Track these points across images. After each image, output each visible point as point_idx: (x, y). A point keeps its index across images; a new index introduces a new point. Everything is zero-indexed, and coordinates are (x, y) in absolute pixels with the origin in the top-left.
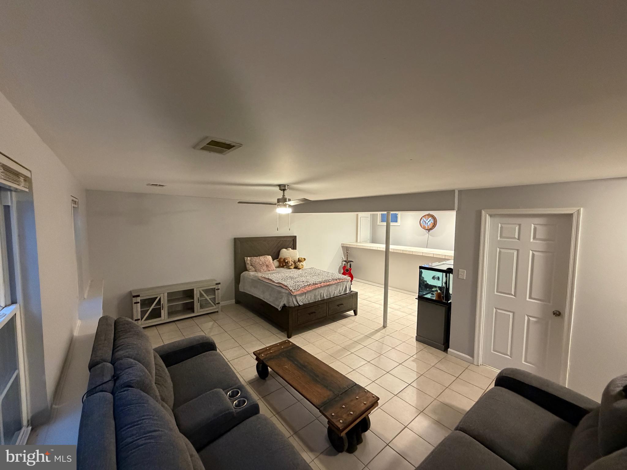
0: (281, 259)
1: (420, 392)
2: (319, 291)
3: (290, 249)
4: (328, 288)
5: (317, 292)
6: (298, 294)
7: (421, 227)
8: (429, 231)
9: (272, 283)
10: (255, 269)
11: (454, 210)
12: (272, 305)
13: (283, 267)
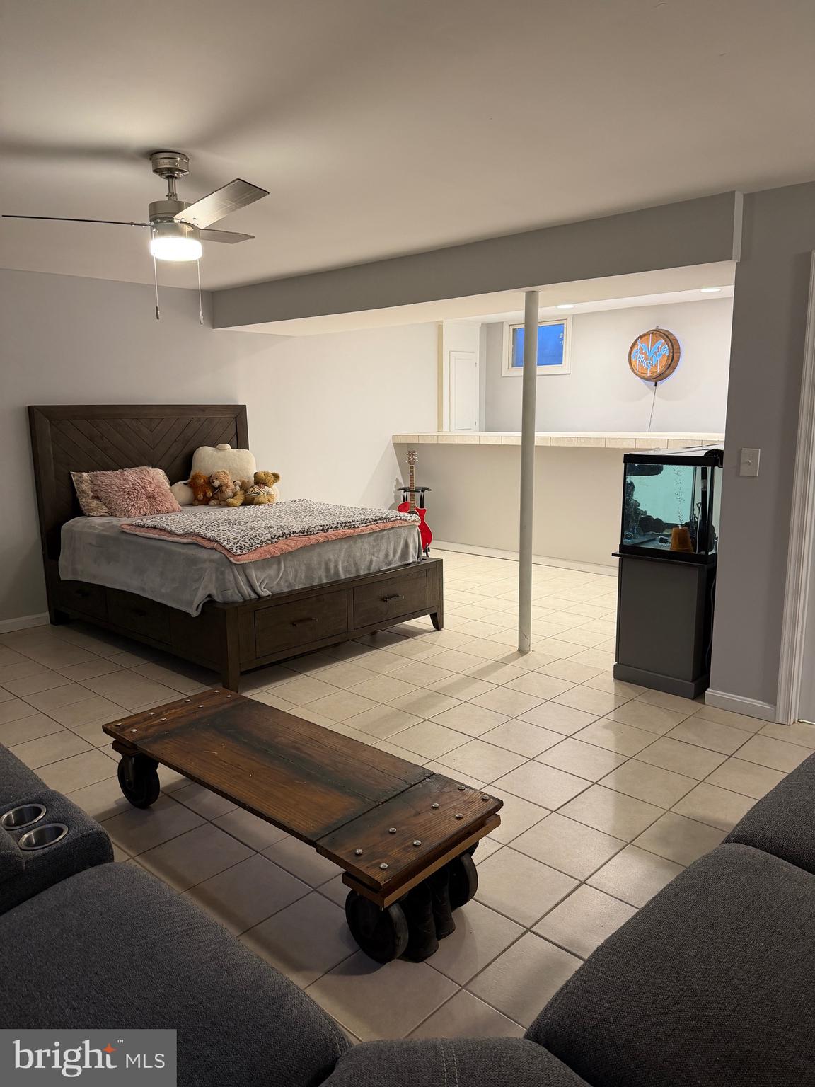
0: (197, 476)
1: (626, 798)
2: (320, 555)
3: (228, 446)
4: (350, 547)
5: (314, 557)
6: (255, 563)
7: (633, 371)
8: (656, 385)
9: (165, 537)
10: (110, 508)
11: (730, 258)
12: (169, 604)
13: (205, 502)
